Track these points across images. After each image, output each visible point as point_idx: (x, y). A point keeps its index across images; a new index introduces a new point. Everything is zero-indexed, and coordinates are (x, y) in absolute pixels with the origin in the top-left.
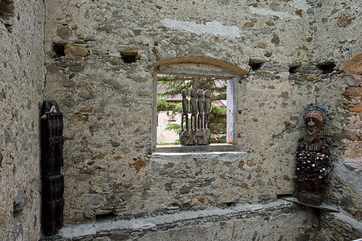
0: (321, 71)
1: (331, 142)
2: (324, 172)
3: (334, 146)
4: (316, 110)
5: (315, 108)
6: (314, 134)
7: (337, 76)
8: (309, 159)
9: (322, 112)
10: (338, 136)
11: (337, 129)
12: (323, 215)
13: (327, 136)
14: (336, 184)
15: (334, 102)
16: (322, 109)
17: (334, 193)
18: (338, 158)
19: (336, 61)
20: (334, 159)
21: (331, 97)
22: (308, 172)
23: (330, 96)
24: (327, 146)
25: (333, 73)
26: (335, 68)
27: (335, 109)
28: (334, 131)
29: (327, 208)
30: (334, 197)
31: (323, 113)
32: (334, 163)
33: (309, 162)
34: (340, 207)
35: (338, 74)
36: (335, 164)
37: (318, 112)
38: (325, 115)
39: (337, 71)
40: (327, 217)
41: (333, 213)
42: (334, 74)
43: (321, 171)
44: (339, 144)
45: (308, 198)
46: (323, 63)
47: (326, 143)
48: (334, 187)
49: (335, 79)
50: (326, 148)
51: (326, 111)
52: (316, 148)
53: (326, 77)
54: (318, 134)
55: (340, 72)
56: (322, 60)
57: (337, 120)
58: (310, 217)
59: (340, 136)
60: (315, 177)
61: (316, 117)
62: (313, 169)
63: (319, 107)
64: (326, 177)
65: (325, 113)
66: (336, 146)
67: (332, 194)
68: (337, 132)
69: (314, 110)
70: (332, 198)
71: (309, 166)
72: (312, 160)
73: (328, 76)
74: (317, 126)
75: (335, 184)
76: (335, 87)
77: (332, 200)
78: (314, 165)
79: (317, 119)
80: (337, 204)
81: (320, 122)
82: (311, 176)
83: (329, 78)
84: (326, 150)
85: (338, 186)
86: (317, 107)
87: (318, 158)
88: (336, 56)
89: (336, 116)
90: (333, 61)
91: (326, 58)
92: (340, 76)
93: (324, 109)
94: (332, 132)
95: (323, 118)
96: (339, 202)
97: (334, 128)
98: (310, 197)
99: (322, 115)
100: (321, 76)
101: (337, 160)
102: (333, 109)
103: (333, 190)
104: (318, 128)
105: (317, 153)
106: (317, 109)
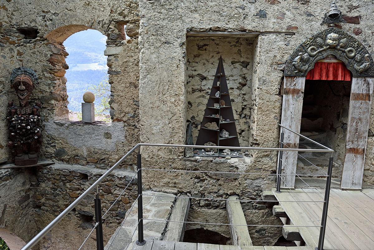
0: (23, 36)
1: (40, 104)
2: (38, 132)
3: (43, 108)
4: (24, 74)
5: (23, 72)
6: (25, 98)
7: (41, 43)
8: (24, 122)
9: (30, 77)
10: (47, 99)
11: (45, 92)
12: (41, 171)
13: (35, 99)
14: (49, 141)
15: (40, 67)
16: (31, 74)
17: (47, 149)
18: (48, 118)
19: (39, 28)
20: (44, 119)
21: (36, 63)
22: (24, 135)
23: (35, 61)
24: (38, 108)
25: (37, 39)
26: (38, 35)
27: (41, 74)
28: (42, 94)
29: (44, 163)
30: (48, 153)
31: (32, 77)
32: (44, 123)
33: (24, 125)
34: (54, 160)
35: (42, 41)
36: (46, 123)
37: (27, 76)
38: (34, 79)
39: (40, 38)
40: (45, 171)
41: (50, 166)
42: (38, 41)
43: (36, 131)
44: (47, 105)
45: (26, 159)
46: (25, 28)
47: (36, 105)
48: (47, 144)
49: (39, 46)
50: (37, 110)
51: (34, 75)
52: (29, 111)
53: (29, 42)
54: (29, 97)
55: (44, 39)
56: (23, 24)
57: (44, 84)
58: (28, 178)
59: (48, 98)
60: (31, 138)
61: (26, 81)
62: (28, 132)
63: (27, 72)
64: (40, 137)
65: (34, 77)
66: (45, 108)
67: (45, 150)
68: (45, 94)
69: (23, 74)
70: (46, 154)
71: (24, 129)
72: (26, 123)
73: (32, 41)
74: (27, 90)
75: (47, 141)
76: (40, 53)
77: (46, 156)
78: (29, 127)
79: (27, 83)
80: (51, 158)
81: (30, 85)
82: (26, 138)
83: (32, 44)
84: (38, 112)
85: (51, 142)
86: (25, 71)
87: (32, 120)
88: (39, 24)
89: (43, 80)
90: (36, 28)
91: (29, 23)
92: (44, 44)
93: (33, 73)
94: (40, 95)
95: (33, 82)
96: (53, 155)
97: (42, 92)
98: (28, 159)
99: (31, 79)
100: (23, 41)
101: (48, 120)
102: (39, 73)
103: (47, 147)
104: (29, 91)
105: (30, 115)
106: (26, 73)
